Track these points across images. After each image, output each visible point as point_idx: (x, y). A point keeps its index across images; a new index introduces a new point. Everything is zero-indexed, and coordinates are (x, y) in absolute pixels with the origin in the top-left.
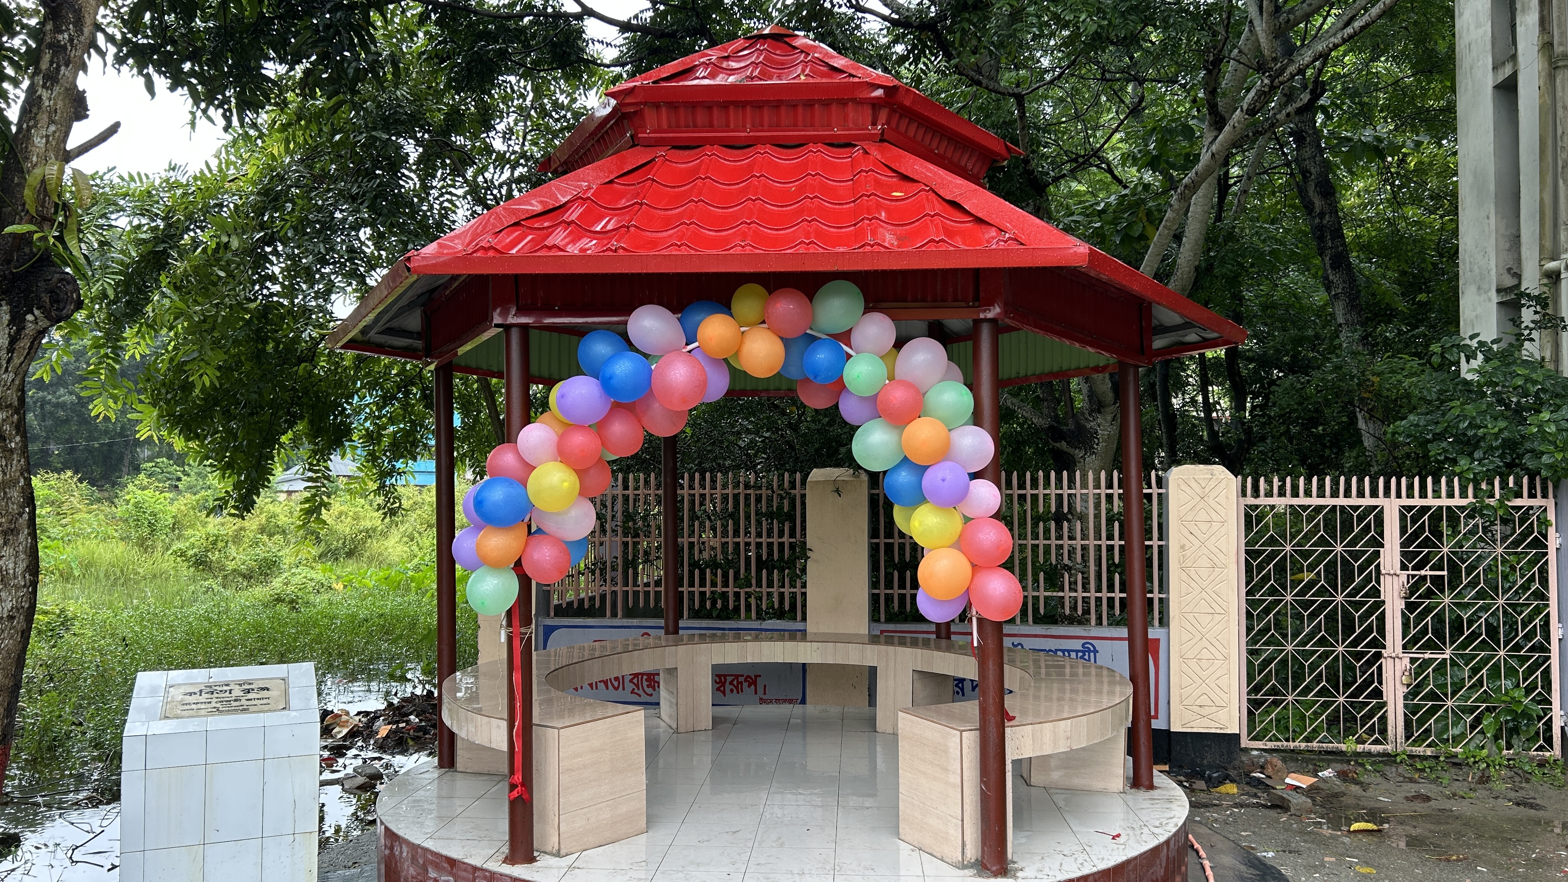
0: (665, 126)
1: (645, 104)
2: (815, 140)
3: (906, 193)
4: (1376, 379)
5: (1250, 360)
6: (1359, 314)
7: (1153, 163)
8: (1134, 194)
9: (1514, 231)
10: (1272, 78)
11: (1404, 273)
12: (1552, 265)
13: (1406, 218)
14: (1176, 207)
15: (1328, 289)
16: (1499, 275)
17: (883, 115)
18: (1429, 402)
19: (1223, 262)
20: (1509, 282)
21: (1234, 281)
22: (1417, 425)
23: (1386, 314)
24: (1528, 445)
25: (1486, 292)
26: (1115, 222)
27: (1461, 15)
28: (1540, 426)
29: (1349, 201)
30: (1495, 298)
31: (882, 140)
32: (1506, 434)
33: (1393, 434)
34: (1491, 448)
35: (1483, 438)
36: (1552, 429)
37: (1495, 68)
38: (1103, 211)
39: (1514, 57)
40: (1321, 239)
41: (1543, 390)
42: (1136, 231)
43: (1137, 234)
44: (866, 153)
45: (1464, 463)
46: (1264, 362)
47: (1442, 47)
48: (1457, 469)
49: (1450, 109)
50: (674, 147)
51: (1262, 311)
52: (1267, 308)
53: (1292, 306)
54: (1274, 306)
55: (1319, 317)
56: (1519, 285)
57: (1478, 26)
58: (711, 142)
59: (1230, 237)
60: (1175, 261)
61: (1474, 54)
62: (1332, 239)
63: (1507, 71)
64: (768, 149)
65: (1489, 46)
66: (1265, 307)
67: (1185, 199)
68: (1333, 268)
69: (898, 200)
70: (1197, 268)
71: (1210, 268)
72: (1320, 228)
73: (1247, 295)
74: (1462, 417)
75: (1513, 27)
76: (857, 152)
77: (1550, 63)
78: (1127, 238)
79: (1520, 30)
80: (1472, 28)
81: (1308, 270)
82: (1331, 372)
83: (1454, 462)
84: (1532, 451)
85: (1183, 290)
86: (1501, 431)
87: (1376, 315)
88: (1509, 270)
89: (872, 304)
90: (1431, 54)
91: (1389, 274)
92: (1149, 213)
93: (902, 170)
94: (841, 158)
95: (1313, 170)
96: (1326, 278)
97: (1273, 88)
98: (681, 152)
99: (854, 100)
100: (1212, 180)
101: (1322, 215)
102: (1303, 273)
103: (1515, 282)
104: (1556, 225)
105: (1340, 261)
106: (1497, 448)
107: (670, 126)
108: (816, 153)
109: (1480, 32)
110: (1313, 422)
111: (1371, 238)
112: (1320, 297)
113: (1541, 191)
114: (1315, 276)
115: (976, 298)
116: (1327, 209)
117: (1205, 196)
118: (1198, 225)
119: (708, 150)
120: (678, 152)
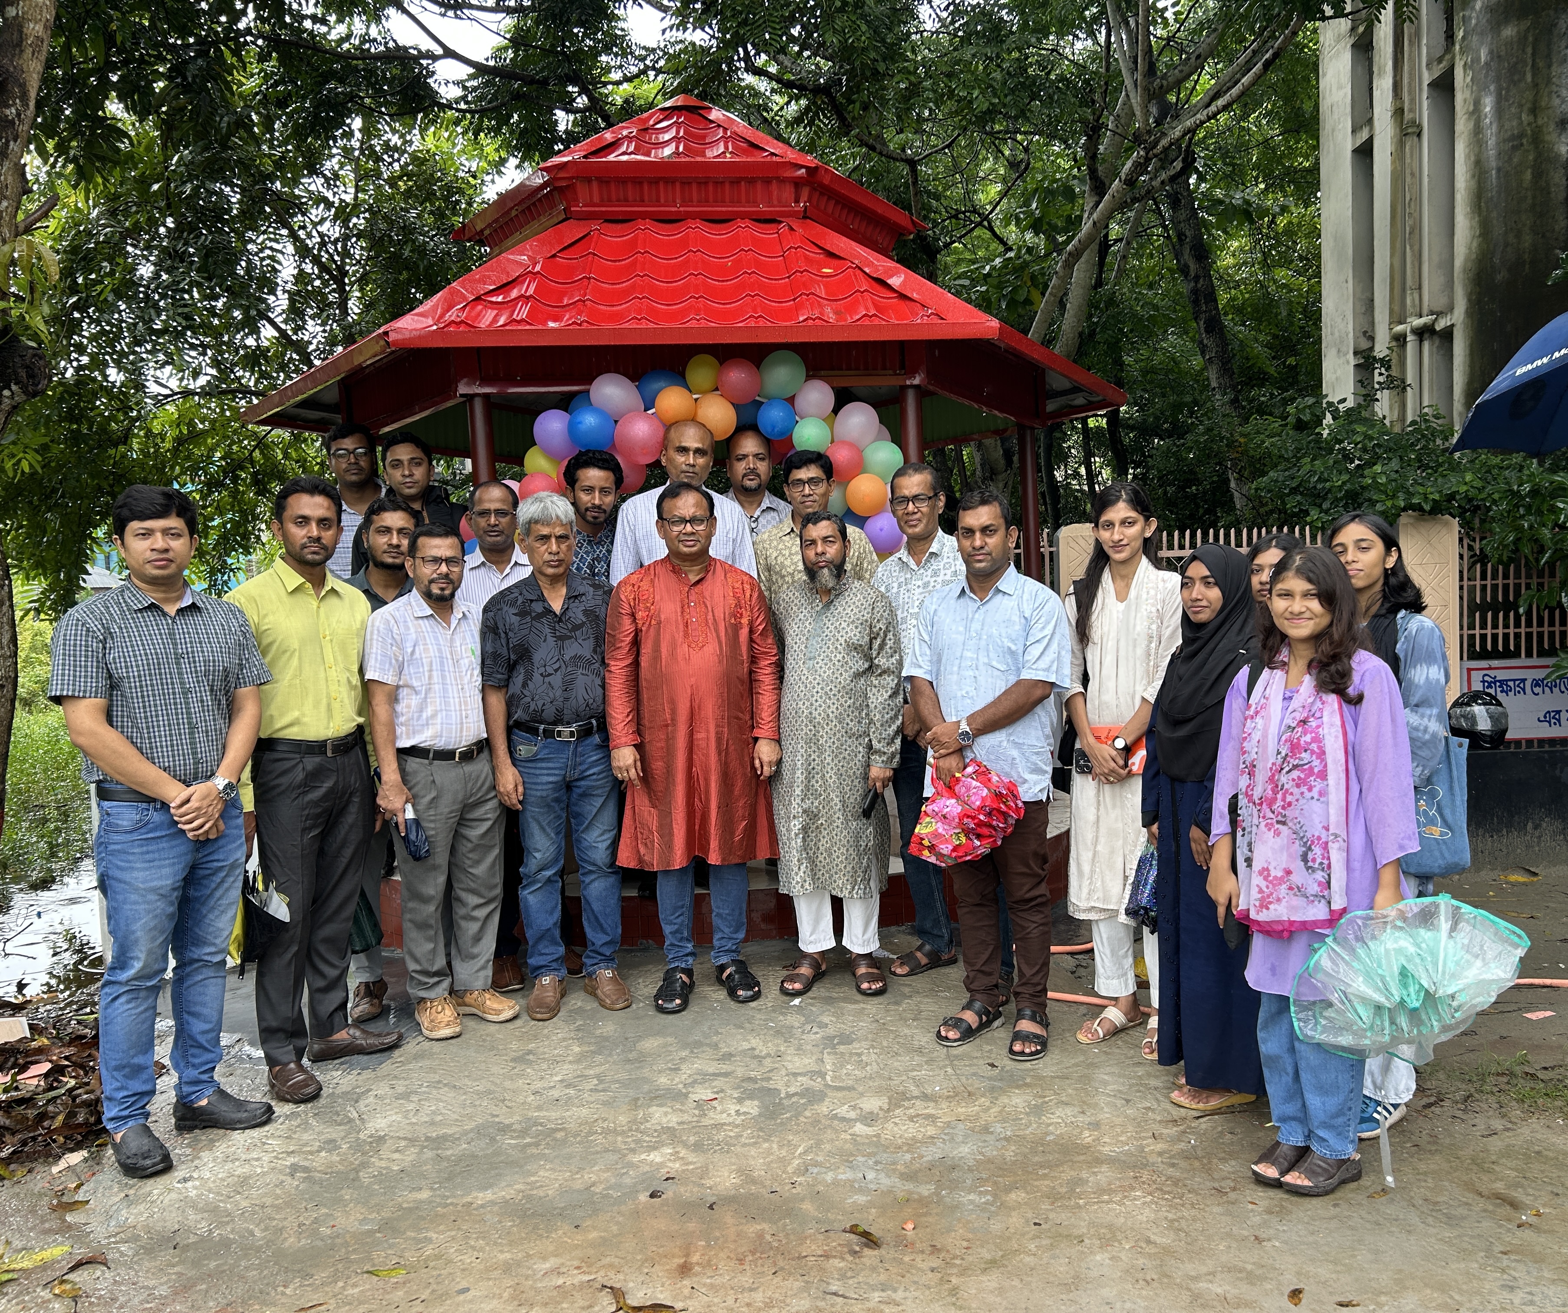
0: (596, 199)
1: (577, 178)
2: (743, 216)
3: (835, 270)
4: (1242, 440)
5: (1132, 428)
6: (1231, 377)
7: (1036, 227)
8: (1018, 256)
9: (1369, 294)
10: (1147, 150)
11: (1275, 337)
12: (1399, 328)
13: (1275, 281)
14: (1061, 274)
15: (1203, 353)
16: (1356, 338)
17: (805, 192)
18: (1287, 460)
19: (1105, 328)
20: (1364, 345)
21: (1115, 348)
22: (1276, 481)
23: (1258, 378)
24: (1366, 495)
25: (1345, 355)
26: (1000, 286)
27: (1324, 75)
28: (1374, 478)
29: (1226, 261)
30: (1352, 361)
31: (805, 217)
32: (1348, 486)
33: (1256, 489)
34: (1337, 500)
35: (1329, 491)
36: (1382, 480)
37: (1354, 131)
38: (989, 275)
39: (1370, 121)
40: (1196, 302)
41: (1378, 445)
42: (1021, 296)
43: (1022, 299)
44: (791, 229)
45: (1314, 514)
46: (1146, 431)
47: (1308, 106)
48: (1308, 519)
49: (1315, 169)
50: (607, 221)
51: (1143, 376)
52: (1148, 372)
53: (1171, 371)
54: (1153, 371)
55: (1197, 381)
56: (1372, 349)
57: (1340, 87)
58: (643, 216)
59: (1111, 301)
60: (1059, 327)
61: (1336, 116)
62: (1206, 303)
63: (1364, 135)
64: (698, 223)
65: (1349, 109)
66: (1145, 372)
67: (1069, 265)
68: (1207, 332)
69: (828, 276)
70: (1081, 334)
71: (1092, 334)
72: (1195, 292)
73: (1127, 359)
74: (1312, 472)
75: (1371, 89)
76: (783, 228)
77: (1402, 130)
78: (1012, 303)
79: (1376, 94)
80: (1334, 89)
81: (1186, 333)
82: (1203, 434)
83: (1307, 513)
84: (1370, 500)
85: (1068, 356)
86: (1344, 483)
87: (1250, 379)
88: (1365, 333)
89: (813, 372)
90: (1298, 113)
91: (1261, 338)
92: (1033, 278)
93: (828, 247)
94: (768, 234)
95: (1188, 233)
96: (1201, 342)
97: (1148, 160)
98: (614, 226)
99: (778, 178)
100: (1095, 247)
101: (1197, 278)
102: (1180, 337)
103: (1369, 345)
104: (1404, 290)
105: (1214, 326)
106: (1341, 499)
107: (602, 200)
108: (744, 228)
109: (1341, 93)
110: (1189, 483)
111: (1245, 301)
112: (1197, 362)
113: (1392, 256)
114: (1193, 340)
115: (902, 367)
116: (1201, 273)
117: (1087, 261)
118: (1081, 291)
119: (641, 224)
120: (610, 225)
